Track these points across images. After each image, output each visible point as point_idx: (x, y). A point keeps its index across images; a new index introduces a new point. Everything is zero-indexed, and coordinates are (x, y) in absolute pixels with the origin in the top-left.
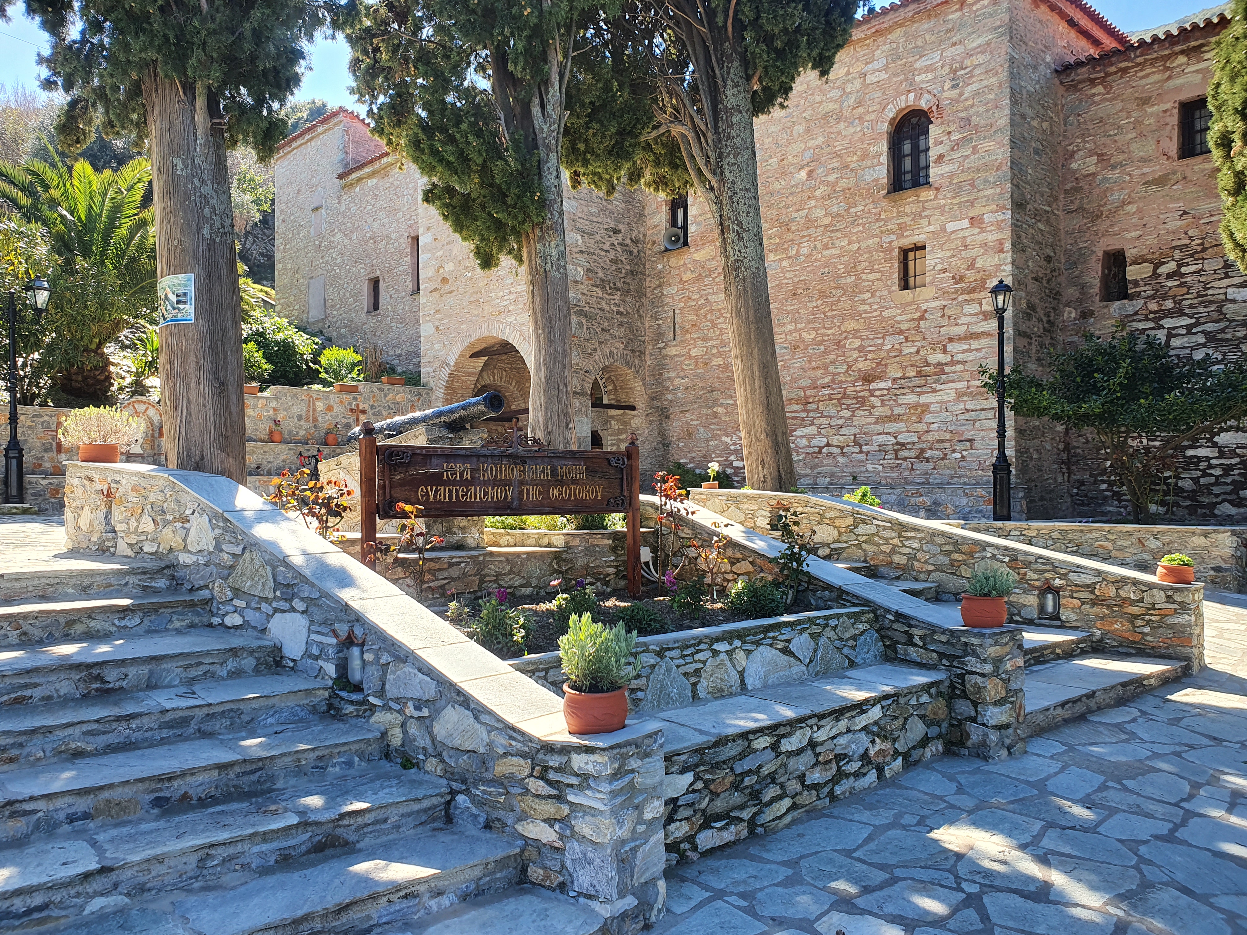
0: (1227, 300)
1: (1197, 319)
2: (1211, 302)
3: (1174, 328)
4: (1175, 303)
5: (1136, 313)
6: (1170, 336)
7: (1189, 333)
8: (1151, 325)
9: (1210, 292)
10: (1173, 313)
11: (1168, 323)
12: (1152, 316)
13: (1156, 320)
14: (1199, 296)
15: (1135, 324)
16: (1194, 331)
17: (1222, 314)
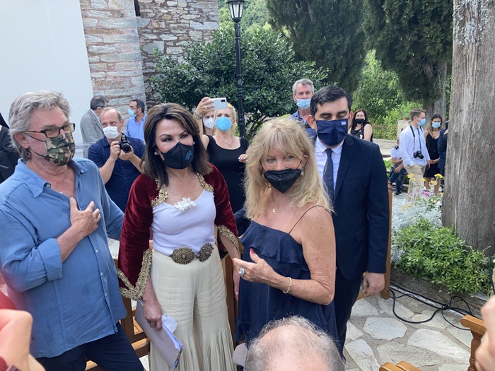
0: (190, 28)
1: (178, 37)
2: (184, 28)
3: (168, 41)
4: (166, 25)
5: (146, 28)
6: (166, 46)
7: (175, 46)
8: (155, 37)
9: (182, 21)
10: (166, 31)
11: (165, 37)
12: (155, 31)
13: (158, 34)
14: (177, 23)
15: (147, 35)
16: (177, 44)
17: (189, 36)
